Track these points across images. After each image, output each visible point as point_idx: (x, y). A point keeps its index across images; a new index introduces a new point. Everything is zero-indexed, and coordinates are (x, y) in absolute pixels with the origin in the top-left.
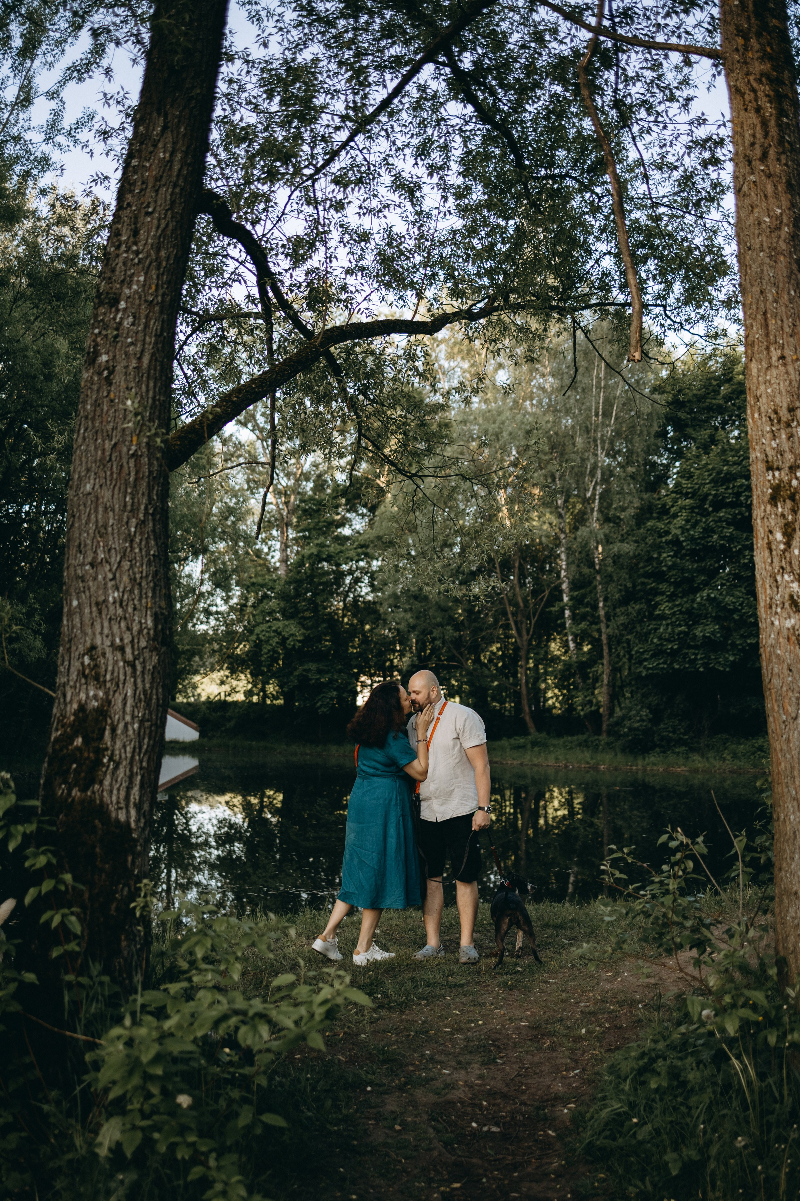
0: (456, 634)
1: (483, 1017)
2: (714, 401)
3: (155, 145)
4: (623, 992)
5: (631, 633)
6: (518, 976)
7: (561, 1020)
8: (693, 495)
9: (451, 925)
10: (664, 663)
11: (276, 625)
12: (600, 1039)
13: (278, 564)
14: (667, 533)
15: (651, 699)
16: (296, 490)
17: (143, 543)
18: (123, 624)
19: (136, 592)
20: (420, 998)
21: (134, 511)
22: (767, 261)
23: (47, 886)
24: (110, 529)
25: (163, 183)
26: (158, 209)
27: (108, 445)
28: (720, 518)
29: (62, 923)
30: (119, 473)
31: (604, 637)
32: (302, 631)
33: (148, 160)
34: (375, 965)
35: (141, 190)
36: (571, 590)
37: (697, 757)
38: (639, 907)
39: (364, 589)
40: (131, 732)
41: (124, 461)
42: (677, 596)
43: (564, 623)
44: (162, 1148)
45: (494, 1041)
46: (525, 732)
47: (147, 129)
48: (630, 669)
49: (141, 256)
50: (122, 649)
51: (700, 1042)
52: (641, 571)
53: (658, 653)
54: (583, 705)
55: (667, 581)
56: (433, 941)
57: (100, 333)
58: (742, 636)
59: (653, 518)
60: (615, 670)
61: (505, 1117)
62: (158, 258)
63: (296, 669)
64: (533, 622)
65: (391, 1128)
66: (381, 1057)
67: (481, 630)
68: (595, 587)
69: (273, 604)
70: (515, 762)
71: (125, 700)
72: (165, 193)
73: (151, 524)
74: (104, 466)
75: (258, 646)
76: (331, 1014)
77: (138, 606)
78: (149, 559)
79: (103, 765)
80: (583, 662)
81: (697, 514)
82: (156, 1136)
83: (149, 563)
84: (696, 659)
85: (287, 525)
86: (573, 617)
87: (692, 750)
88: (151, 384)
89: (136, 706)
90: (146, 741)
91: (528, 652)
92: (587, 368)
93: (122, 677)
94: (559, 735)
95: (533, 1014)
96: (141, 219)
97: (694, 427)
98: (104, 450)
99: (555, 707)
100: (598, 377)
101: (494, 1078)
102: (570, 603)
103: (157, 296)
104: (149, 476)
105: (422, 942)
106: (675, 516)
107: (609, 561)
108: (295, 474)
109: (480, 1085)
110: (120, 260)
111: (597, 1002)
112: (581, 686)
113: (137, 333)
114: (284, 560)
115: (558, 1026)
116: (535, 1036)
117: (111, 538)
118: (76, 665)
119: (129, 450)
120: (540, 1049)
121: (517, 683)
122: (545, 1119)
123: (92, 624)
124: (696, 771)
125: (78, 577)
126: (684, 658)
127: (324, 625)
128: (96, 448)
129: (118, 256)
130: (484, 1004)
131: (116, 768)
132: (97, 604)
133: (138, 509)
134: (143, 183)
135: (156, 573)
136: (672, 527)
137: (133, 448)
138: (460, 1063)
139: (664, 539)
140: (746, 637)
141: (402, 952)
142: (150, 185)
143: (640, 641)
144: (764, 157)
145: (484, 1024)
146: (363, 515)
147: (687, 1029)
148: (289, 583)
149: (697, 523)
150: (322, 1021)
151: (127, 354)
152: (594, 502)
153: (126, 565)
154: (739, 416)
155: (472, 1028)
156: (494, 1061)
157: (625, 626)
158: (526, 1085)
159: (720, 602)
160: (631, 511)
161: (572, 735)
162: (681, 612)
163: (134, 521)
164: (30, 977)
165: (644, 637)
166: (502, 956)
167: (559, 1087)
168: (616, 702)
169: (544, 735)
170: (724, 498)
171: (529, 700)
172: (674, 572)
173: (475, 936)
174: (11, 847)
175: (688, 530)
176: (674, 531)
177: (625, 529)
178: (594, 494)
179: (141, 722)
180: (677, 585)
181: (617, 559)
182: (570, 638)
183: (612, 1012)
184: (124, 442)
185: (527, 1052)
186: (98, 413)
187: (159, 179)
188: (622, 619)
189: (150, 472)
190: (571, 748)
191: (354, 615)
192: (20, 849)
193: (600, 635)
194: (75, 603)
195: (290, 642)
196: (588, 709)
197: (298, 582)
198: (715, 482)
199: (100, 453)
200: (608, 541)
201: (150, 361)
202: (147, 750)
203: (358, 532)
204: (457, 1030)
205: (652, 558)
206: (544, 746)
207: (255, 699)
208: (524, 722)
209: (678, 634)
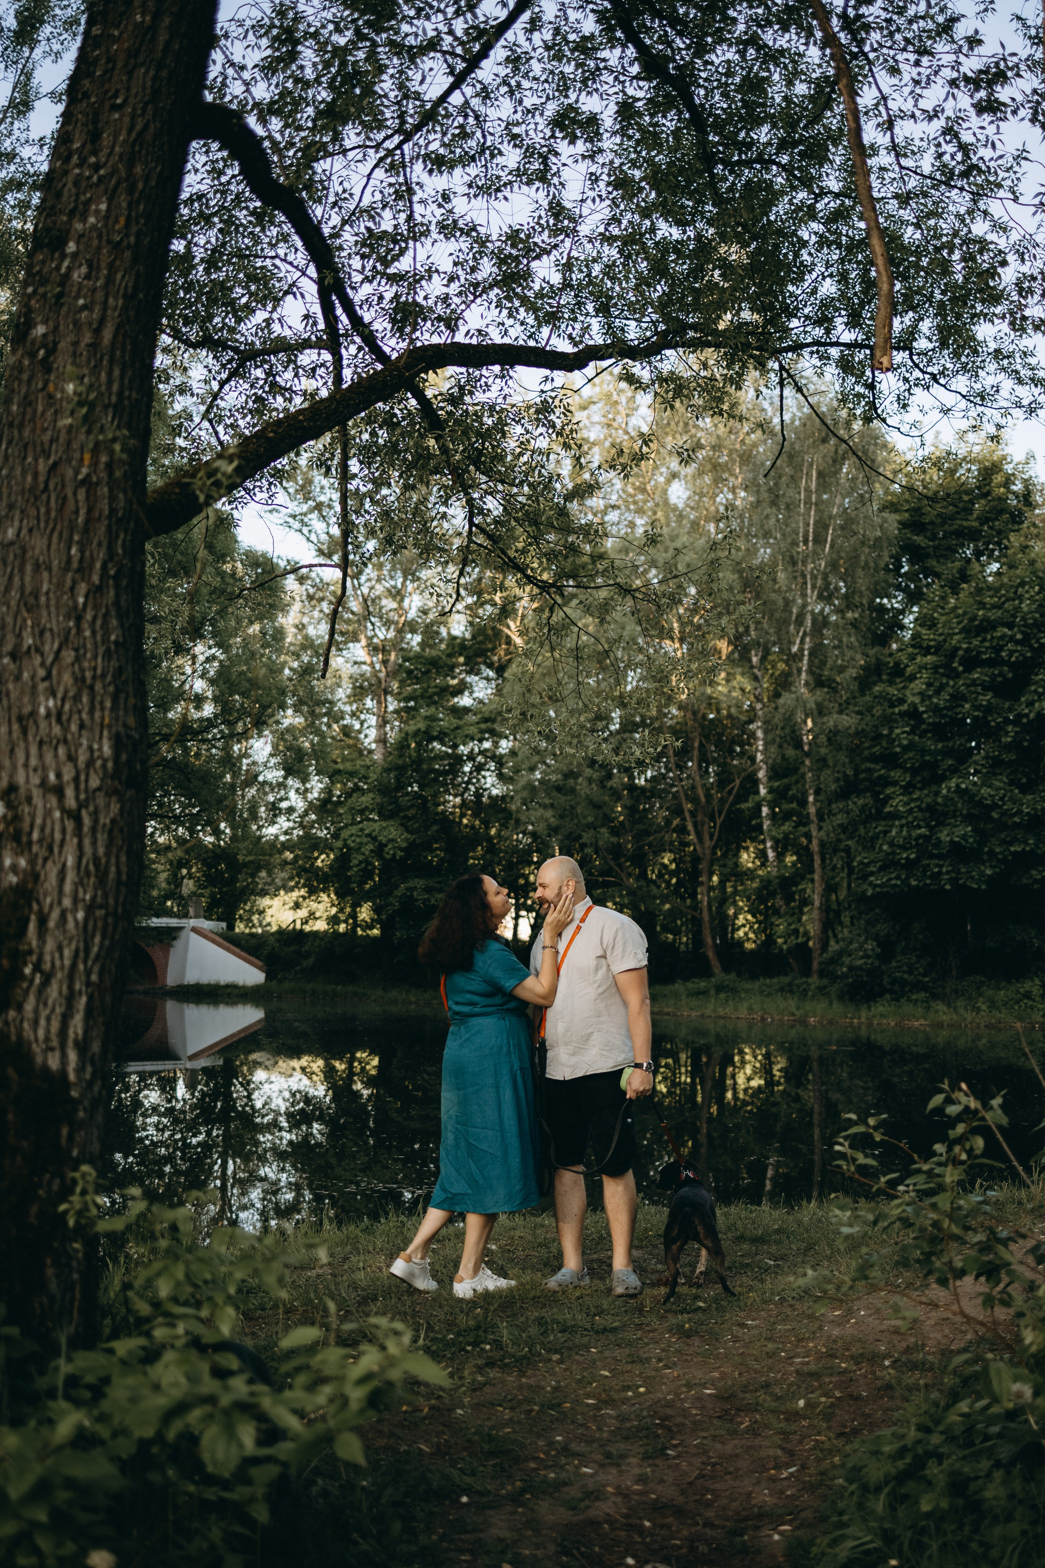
0: (614, 840)
1: (648, 1381)
2: (965, 523)
4: (860, 1340)
5: (851, 837)
6: (700, 1314)
7: (767, 1386)
8: (937, 649)
9: (601, 1238)
10: (898, 878)
11: (368, 827)
12: (828, 1417)
13: (374, 746)
14: (902, 701)
15: (879, 927)
16: (396, 644)
17: (99, 623)
18: (61, 751)
19: (85, 699)
20: (549, 1351)
21: (84, 570)
24: (43, 599)
25: (140, 60)
26: (132, 100)
27: (43, 467)
28: (974, 680)
30: (61, 510)
31: (815, 846)
32: (406, 835)
33: (117, 26)
34: (485, 1298)
35: (105, 72)
36: (770, 779)
37: (941, 1007)
38: (896, 1212)
39: (490, 781)
40: (71, 925)
41: (69, 492)
42: (914, 787)
43: (760, 825)
45: (663, 1419)
46: (706, 972)
48: (849, 886)
49: (102, 172)
50: (59, 791)
51: (995, 1429)
52: (866, 753)
53: (888, 864)
54: (786, 936)
55: (900, 766)
56: (572, 1261)
57: (35, 292)
58: (1004, 842)
59: (882, 681)
60: (830, 888)
61: (680, 1547)
62: (130, 176)
63: (397, 887)
64: (719, 822)
66: (486, 1447)
67: (648, 834)
68: (803, 776)
69: (366, 799)
70: (693, 1014)
71: (62, 874)
72: (144, 76)
73: (112, 593)
74: (36, 498)
75: (345, 855)
77: (87, 722)
78: (108, 650)
79: (23, 977)
80: (786, 878)
81: (943, 675)
83: (108, 654)
84: (940, 873)
85: (386, 692)
86: (773, 816)
87: (935, 997)
88: (117, 372)
89: (81, 883)
90: (97, 939)
91: (712, 863)
92: (792, 477)
93: (58, 836)
94: (754, 977)
95: (723, 1376)
96: (104, 116)
97: (938, 558)
98: (36, 475)
99: (748, 939)
100: (808, 490)
101: (662, 1481)
102: (769, 797)
103: (127, 236)
104: (109, 517)
105: (556, 1263)
106: (912, 678)
107: (823, 739)
108: (397, 623)
109: (641, 1493)
110: (70, 179)
111: (820, 1357)
112: (782, 911)
113: (94, 290)
114: (382, 740)
115: (762, 1396)
116: (727, 1411)
117: (44, 613)
119: (77, 473)
120: (734, 1433)
121: (696, 906)
123: (12, 751)
124: (940, 1025)
126: (925, 871)
127: (435, 828)
128: (24, 472)
129: (66, 173)
130: (648, 1360)
131: (46, 983)
132: (20, 719)
133: (91, 568)
134: (108, 60)
135: (119, 672)
136: (908, 692)
137: (84, 471)
138: (609, 1455)
139: (897, 710)
140: (1011, 843)
141: (526, 1278)
142: (119, 65)
143: (864, 848)
145: (648, 1392)
146: (488, 679)
147: (971, 1406)
148: (387, 770)
149: (942, 688)
150: (362, 1411)
151: (77, 324)
152: (801, 660)
153: (68, 656)
154: (999, 544)
155: (629, 1399)
156: (662, 1452)
157: (843, 828)
158: (713, 1492)
159: (974, 795)
160: (853, 672)
161: (771, 977)
162: (920, 809)
163: (83, 588)
165: (869, 844)
166: (674, 1284)
168: (830, 933)
169: (733, 976)
170: (979, 653)
171: (712, 929)
172: (911, 755)
173: (636, 1253)
175: (930, 697)
176: (911, 699)
177: (845, 695)
178: (801, 650)
179: (90, 909)
180: (914, 771)
181: (833, 737)
182: (769, 844)
183: (845, 1371)
184: (69, 461)
185: (714, 1437)
186: (28, 417)
187: (133, 54)
188: (840, 819)
189: (113, 511)
190: (770, 995)
191: (475, 815)
193: (810, 842)
195: (389, 851)
196: (792, 941)
197: (401, 769)
198: (967, 631)
199: (29, 479)
200: (820, 711)
201: (115, 336)
202: (98, 956)
203: (481, 702)
204: (606, 1402)
205: (881, 735)
206: (733, 991)
207: (342, 928)
208: (705, 959)
209: (917, 839)
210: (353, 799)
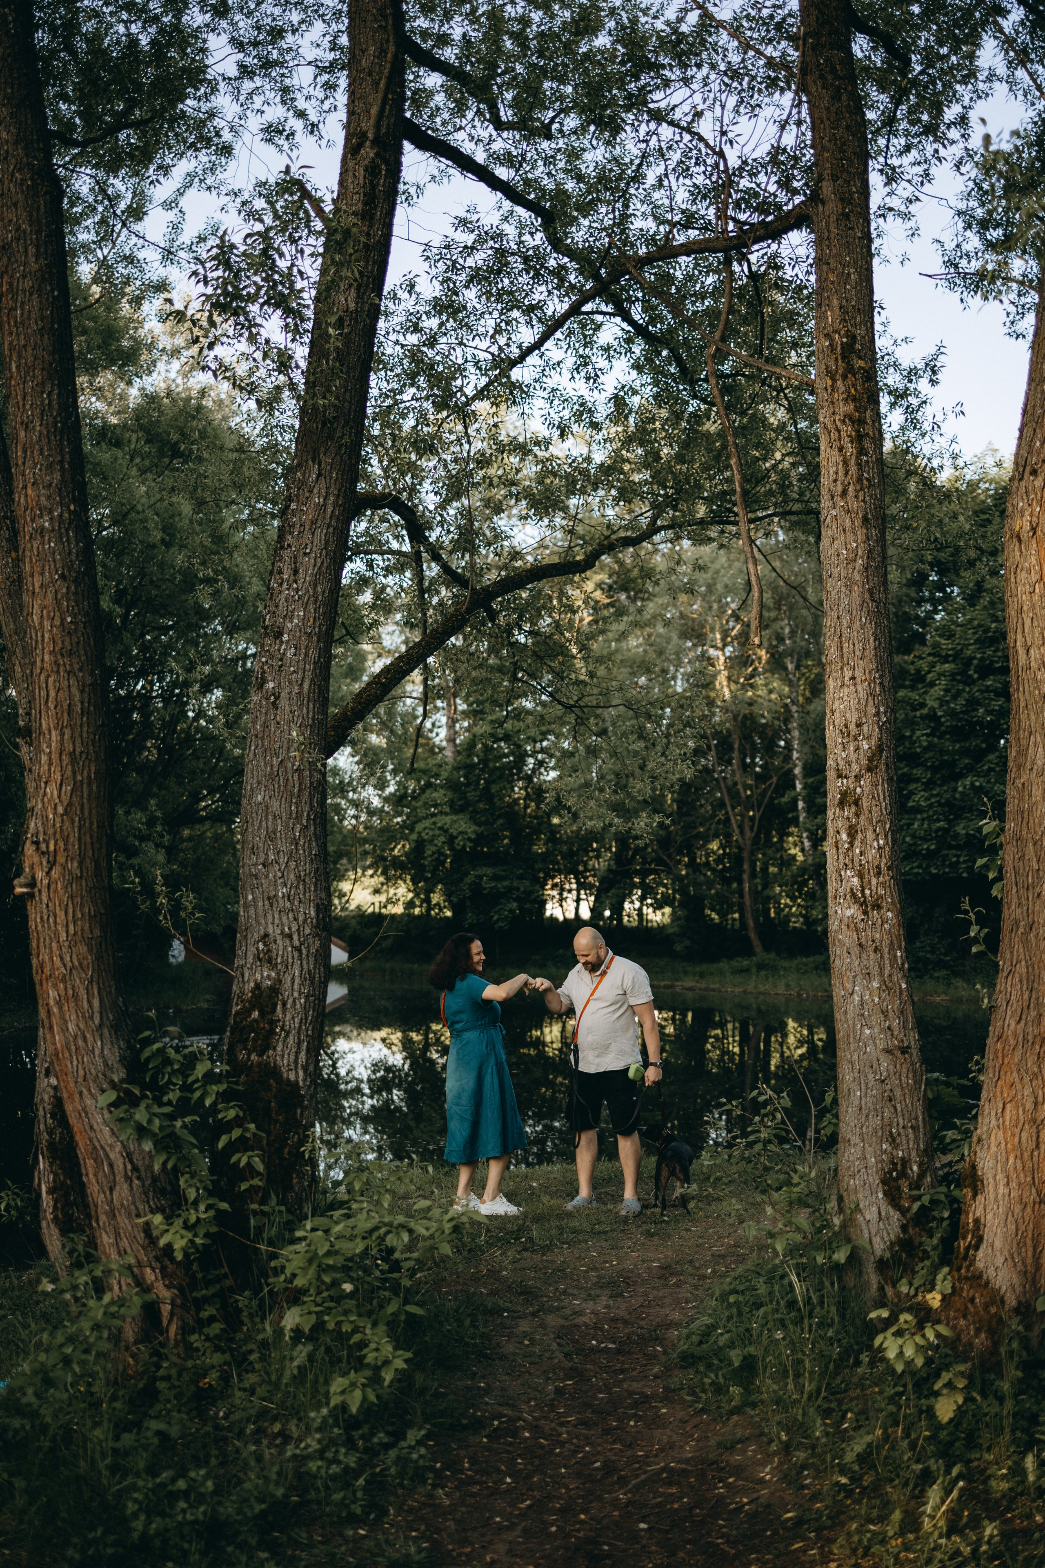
3: (311, 492)
7: (691, 1261)
8: (956, 658)
10: (919, 867)
11: (442, 820)
13: (444, 744)
14: (923, 705)
17: (307, 845)
18: (291, 915)
19: (301, 887)
20: (563, 1243)
21: (298, 818)
22: (843, 589)
23: (236, 1133)
24: (278, 834)
27: (275, 762)
29: (248, 1164)
30: (286, 786)
32: (474, 828)
36: (805, 776)
37: (960, 983)
39: (550, 775)
40: (298, 1006)
41: (290, 776)
42: (935, 783)
43: (797, 817)
44: (331, 1326)
45: (625, 1278)
46: (749, 952)
47: (304, 475)
50: (290, 936)
53: (911, 854)
55: (922, 764)
56: (586, 1192)
57: (266, 661)
59: (907, 687)
61: (623, 1337)
62: (315, 592)
63: (467, 874)
64: (759, 813)
65: (521, 1343)
66: (519, 1290)
67: (695, 825)
69: (439, 796)
70: (737, 990)
71: (293, 979)
72: (320, 535)
73: (312, 828)
74: (273, 780)
75: (419, 846)
76: (456, 1229)
77: (303, 899)
79: (276, 1034)
81: (959, 682)
82: (326, 1318)
84: (958, 862)
85: (456, 694)
86: (808, 809)
87: (956, 974)
89: (303, 984)
91: (752, 853)
93: (290, 960)
94: (792, 955)
95: (667, 1256)
96: (300, 559)
98: (272, 766)
101: (619, 1308)
102: (805, 792)
103: (314, 627)
104: (310, 788)
106: (932, 684)
109: (606, 1313)
110: (283, 596)
111: (730, 1246)
112: (817, 895)
113: (299, 662)
114: (451, 740)
115: (687, 1267)
116: (664, 1275)
117: (279, 842)
118: (252, 950)
119: (293, 766)
120: (666, 1285)
121: (738, 891)
122: (657, 1339)
123: (265, 915)
124: (959, 1000)
125: (252, 875)
126: (944, 861)
127: (503, 819)
128: (266, 764)
129: (280, 593)
130: (623, 1248)
131: (287, 1036)
132: (269, 898)
133: (302, 816)
134: (301, 526)
136: (929, 698)
138: (590, 1295)
139: (919, 713)
144: (844, 493)
145: (619, 1264)
148: (457, 769)
149: (958, 694)
151: (290, 681)
155: (607, 1267)
156: (622, 1294)
158: (647, 1313)
161: (807, 956)
162: (940, 804)
163: (298, 827)
164: (224, 1206)
167: (676, 1316)
169: (772, 955)
170: (992, 662)
171: (754, 911)
172: (931, 754)
174: (208, 1102)
175: (948, 702)
176: (932, 703)
179: (307, 997)
180: (934, 769)
182: (805, 835)
185: (654, 1288)
186: (266, 733)
187: (314, 522)
189: (311, 785)
190: (806, 972)
191: (538, 806)
192: (214, 1104)
194: (250, 897)
195: (459, 842)
197: (469, 768)
198: (982, 642)
199: (269, 768)
201: (310, 686)
204: (593, 1269)
205: (904, 737)
206: (773, 969)
207: (417, 911)
208: (748, 939)
209: (937, 831)
210: (427, 795)
